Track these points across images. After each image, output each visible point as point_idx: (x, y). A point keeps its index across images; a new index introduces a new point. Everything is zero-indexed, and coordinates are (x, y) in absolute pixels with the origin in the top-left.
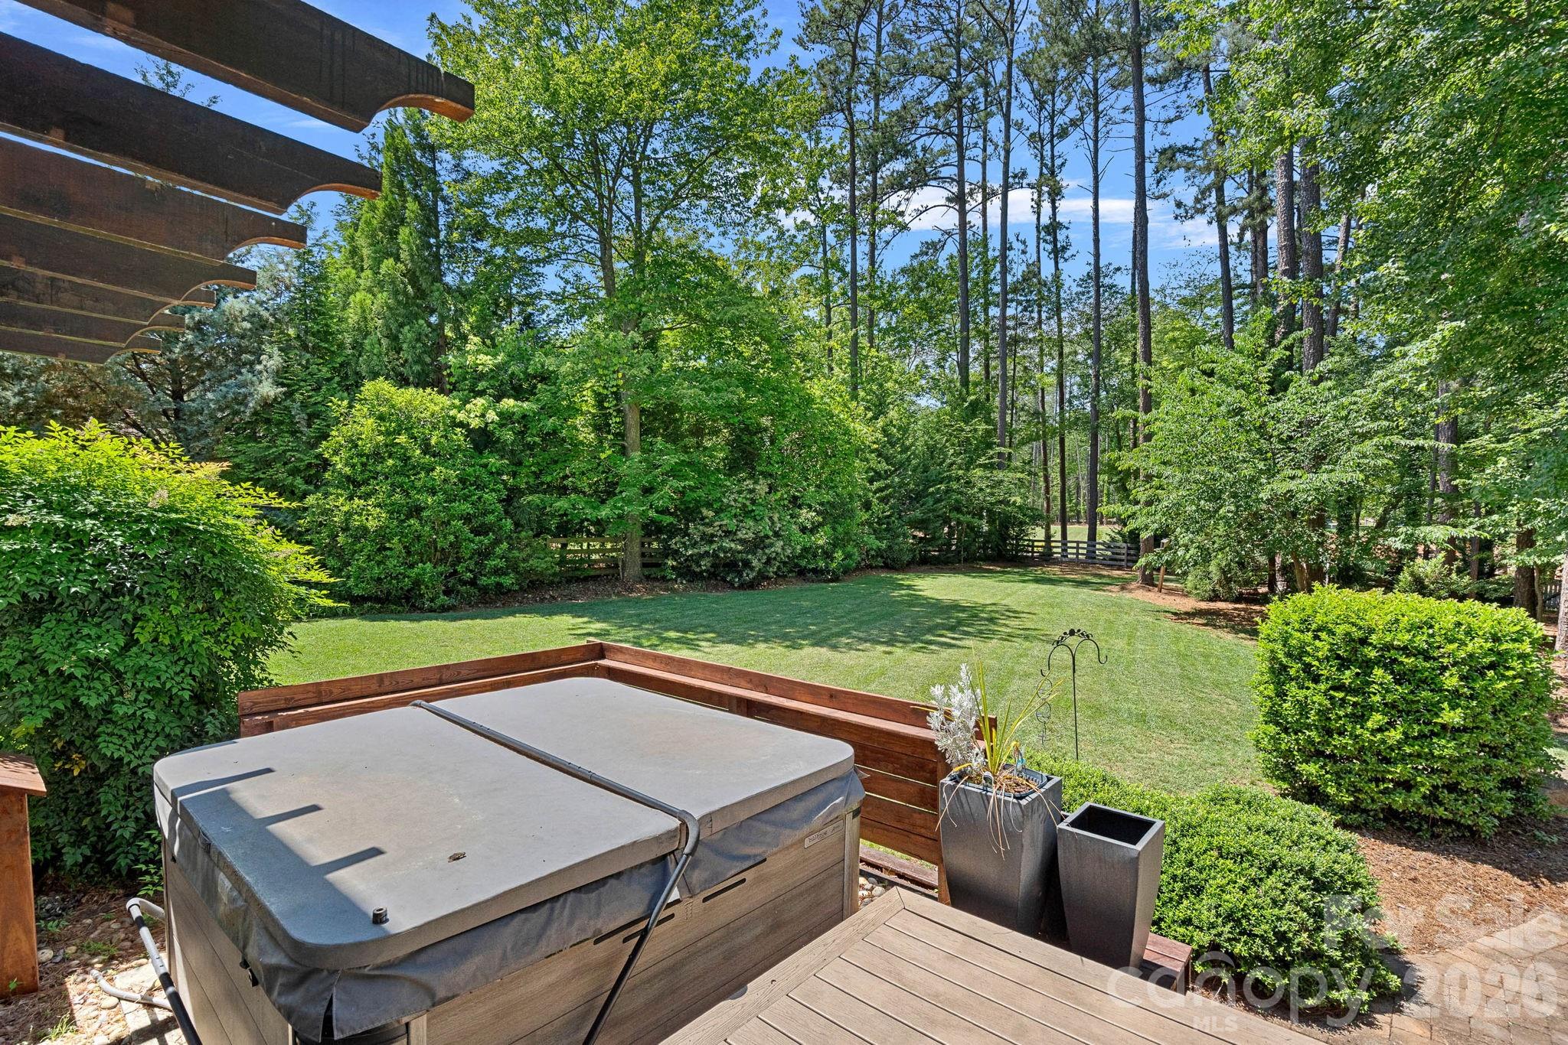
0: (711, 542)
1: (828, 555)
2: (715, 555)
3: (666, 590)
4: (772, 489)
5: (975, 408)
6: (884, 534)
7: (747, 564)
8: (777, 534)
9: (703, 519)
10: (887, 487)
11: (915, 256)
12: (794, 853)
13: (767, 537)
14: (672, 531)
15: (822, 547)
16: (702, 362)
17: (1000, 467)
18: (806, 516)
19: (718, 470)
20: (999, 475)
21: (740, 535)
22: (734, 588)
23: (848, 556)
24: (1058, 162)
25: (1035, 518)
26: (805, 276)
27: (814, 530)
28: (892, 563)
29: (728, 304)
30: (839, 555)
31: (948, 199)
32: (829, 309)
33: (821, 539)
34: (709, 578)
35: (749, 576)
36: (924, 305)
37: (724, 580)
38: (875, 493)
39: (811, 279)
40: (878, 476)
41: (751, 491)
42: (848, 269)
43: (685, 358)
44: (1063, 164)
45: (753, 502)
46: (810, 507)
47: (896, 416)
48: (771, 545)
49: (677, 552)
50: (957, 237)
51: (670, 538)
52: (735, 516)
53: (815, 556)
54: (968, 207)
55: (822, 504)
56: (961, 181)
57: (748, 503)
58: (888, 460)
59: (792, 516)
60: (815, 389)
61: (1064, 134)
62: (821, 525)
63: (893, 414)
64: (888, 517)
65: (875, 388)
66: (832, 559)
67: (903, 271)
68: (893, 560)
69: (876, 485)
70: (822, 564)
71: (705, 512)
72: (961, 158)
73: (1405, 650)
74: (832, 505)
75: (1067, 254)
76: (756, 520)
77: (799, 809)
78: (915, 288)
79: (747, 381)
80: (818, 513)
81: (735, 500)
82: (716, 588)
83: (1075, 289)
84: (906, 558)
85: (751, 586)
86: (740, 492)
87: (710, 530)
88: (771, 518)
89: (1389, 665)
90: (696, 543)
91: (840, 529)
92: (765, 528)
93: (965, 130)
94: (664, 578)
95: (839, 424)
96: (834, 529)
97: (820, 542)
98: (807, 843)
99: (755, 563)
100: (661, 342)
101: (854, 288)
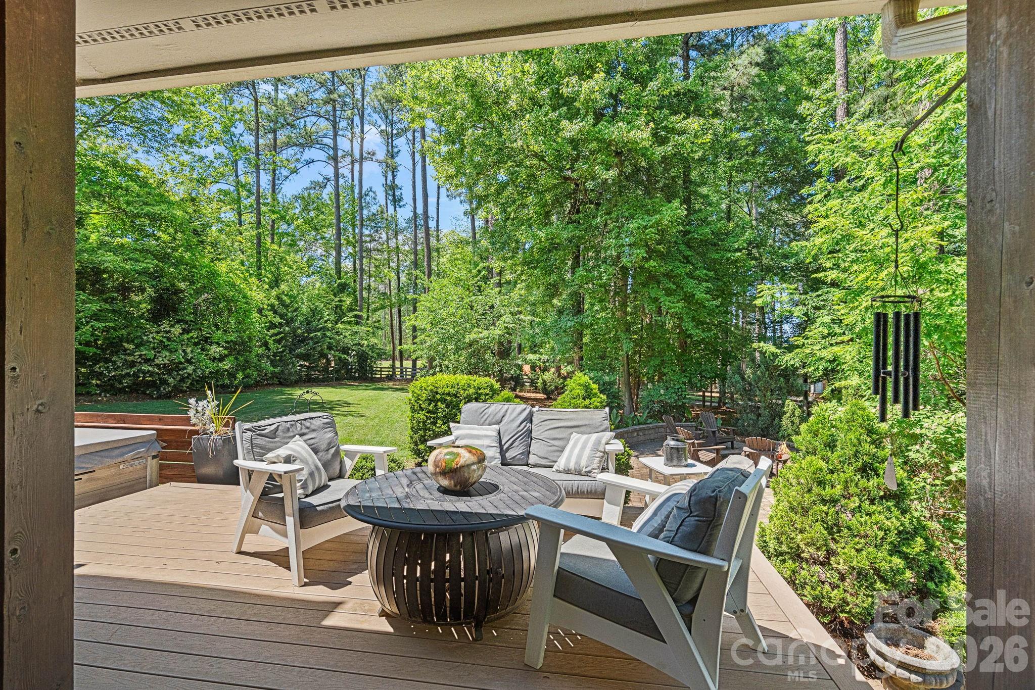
0: (134, 366)
1: (232, 376)
2: (136, 375)
3: (91, 402)
4: (185, 331)
5: (343, 288)
6: (279, 363)
7: (164, 382)
8: (189, 362)
9: (125, 350)
10: (279, 333)
11: (307, 189)
12: (113, 471)
13: (181, 363)
14: (96, 359)
15: (227, 371)
16: (126, 240)
17: (357, 323)
18: (215, 350)
19: (141, 317)
20: (356, 328)
21: (157, 361)
22: (153, 399)
23: (247, 376)
24: (395, 150)
25: (381, 355)
26: (221, 191)
27: (221, 359)
28: (284, 381)
29: (146, 204)
30: (240, 376)
31: (328, 158)
32: (240, 215)
33: (226, 365)
34: (131, 392)
35: (164, 390)
36: (309, 221)
37: (145, 394)
38: (271, 336)
39: (226, 193)
40: (272, 326)
41: (167, 332)
42: (254, 190)
43: (112, 235)
44: (398, 152)
45: (169, 339)
46: (218, 344)
47: (287, 289)
48: (185, 368)
49: (101, 374)
50: (333, 182)
51: (95, 364)
52: (154, 348)
53: (222, 376)
54: (340, 165)
55: (227, 342)
56: (335, 148)
57: (164, 340)
58: (281, 316)
59: (203, 350)
60: (222, 267)
61: (398, 135)
62: (226, 356)
63: (284, 287)
64: (282, 352)
65: (273, 269)
66: (235, 378)
67: (296, 198)
68: (285, 380)
69: (272, 332)
70: (227, 381)
71: (126, 345)
72: (335, 135)
73: (449, 394)
74: (235, 343)
75: (401, 203)
76: (171, 352)
77: (117, 452)
78: (305, 209)
79: (164, 257)
80: (225, 348)
81: (153, 338)
82: (137, 399)
83: (405, 225)
84: (294, 378)
85: (168, 396)
86: (158, 333)
87: (130, 358)
88: (184, 351)
89: (443, 401)
90: (119, 367)
91: (241, 359)
92: (179, 356)
93: (338, 119)
94: (88, 393)
95: (240, 291)
96: (236, 359)
97: (226, 367)
98: (122, 467)
99: (170, 380)
100: (88, 221)
101: (258, 203)
